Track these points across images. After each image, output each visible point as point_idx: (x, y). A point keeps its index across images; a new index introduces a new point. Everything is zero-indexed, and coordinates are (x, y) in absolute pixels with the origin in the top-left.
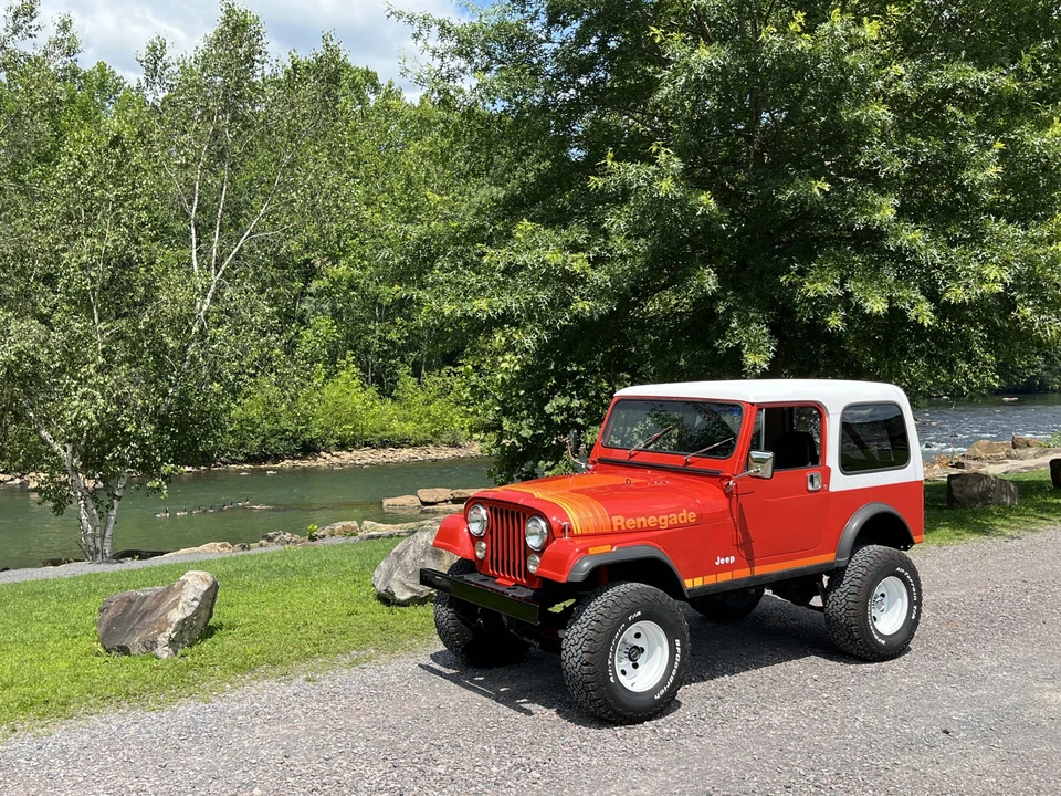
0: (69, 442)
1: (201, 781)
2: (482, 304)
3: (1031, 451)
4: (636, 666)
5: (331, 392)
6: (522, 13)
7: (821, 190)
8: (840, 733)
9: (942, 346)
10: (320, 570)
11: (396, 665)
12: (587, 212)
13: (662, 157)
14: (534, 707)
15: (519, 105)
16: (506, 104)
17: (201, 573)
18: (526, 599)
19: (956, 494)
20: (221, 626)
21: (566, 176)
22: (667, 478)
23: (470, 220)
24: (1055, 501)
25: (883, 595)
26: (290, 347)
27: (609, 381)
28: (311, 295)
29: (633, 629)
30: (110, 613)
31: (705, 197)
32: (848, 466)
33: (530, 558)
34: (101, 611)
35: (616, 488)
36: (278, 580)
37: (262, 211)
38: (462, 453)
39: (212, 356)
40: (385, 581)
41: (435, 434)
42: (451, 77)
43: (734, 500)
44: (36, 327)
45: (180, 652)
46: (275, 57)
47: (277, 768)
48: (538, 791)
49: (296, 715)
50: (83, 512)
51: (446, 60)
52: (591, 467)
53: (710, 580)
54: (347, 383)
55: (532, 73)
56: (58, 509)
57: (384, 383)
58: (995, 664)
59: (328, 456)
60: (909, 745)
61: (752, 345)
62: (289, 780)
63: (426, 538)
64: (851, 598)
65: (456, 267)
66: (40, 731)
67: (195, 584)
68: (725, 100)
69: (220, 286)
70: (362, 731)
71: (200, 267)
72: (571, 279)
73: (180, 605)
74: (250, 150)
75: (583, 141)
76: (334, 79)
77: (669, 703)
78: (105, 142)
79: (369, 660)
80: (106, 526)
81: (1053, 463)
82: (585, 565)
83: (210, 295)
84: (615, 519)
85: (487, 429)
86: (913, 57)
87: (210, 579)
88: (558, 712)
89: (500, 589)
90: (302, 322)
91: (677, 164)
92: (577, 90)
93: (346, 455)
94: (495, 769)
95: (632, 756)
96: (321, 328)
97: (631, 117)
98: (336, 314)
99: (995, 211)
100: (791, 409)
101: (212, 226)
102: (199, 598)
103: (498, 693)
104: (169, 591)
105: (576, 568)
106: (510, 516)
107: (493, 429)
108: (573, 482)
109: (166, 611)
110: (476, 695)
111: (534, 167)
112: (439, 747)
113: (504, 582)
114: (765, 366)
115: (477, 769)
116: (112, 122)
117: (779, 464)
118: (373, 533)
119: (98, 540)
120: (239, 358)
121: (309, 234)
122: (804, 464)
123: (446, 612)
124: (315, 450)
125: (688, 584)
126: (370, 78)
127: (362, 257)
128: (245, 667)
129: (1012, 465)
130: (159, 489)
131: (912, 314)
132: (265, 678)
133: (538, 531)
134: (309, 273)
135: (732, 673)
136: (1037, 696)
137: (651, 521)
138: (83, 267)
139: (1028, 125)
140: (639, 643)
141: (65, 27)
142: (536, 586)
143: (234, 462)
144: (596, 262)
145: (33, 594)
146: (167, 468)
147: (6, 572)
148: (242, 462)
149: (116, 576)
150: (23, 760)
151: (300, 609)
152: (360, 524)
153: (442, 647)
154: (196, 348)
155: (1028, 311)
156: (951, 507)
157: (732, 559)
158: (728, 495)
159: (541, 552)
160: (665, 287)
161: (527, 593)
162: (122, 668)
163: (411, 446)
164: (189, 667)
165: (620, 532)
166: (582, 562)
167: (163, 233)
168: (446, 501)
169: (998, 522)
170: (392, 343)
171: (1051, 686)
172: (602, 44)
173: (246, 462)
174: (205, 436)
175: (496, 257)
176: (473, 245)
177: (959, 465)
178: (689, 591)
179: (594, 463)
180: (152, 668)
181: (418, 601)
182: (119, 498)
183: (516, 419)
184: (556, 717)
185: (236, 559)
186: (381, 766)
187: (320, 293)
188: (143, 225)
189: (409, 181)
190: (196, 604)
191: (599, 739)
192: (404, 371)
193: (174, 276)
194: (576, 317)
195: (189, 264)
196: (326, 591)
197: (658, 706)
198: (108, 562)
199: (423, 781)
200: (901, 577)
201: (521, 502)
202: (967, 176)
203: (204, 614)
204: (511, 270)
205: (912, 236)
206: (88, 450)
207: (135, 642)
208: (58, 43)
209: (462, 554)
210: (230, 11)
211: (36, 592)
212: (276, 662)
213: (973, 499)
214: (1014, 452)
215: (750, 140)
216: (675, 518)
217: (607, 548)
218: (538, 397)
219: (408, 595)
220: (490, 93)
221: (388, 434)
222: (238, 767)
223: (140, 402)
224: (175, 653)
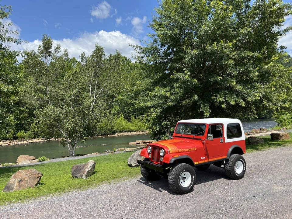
0: (66, 132)
1: (92, 207)
2: (149, 103)
3: (265, 131)
4: (184, 181)
5: (118, 121)
6: (156, 44)
7: (220, 79)
8: (230, 197)
9: (246, 110)
10: (117, 159)
11: (133, 180)
12: (170, 84)
13: (186, 72)
14: (162, 190)
15: (156, 63)
16: (153, 63)
17: (92, 161)
18: (160, 167)
19: (250, 141)
20: (96, 172)
21: (165, 77)
22: (190, 140)
23: (146, 87)
24: (272, 143)
25: (237, 165)
26: (110, 113)
27: (175, 118)
28: (114, 101)
29: (184, 173)
30: (74, 169)
31: (195, 80)
32: (229, 137)
33: (161, 158)
34: (72, 169)
35: (179, 142)
36: (108, 161)
37: (104, 85)
38: (144, 133)
39: (95, 115)
40: (130, 162)
41: (139, 129)
42: (142, 57)
43: (205, 145)
44: (60, 110)
45: (88, 177)
46: (106, 55)
47: (108, 204)
48: (164, 210)
49: (112, 192)
50: (69, 147)
51: (141, 54)
52: (173, 138)
53: (200, 162)
54: (121, 119)
55: (158, 56)
56: (64, 146)
57: (128, 119)
58: (263, 180)
59: (118, 134)
60: (246, 199)
61: (206, 111)
62: (111, 207)
63: (139, 152)
64: (231, 166)
65: (143, 96)
66: (59, 195)
67: (91, 163)
68: (198, 60)
69: (96, 100)
70: (126, 196)
71: (92, 96)
72: (167, 98)
73: (88, 168)
74: (102, 74)
75: (168, 70)
76: (118, 59)
77: (192, 190)
78: (74, 72)
79: (127, 179)
80: (73, 149)
81: (271, 134)
82: (173, 160)
83: (94, 102)
84: (179, 149)
85: (150, 128)
86: (238, 50)
87: (94, 162)
88: (168, 191)
89: (154, 165)
90: (112, 107)
91: (189, 73)
92: (167, 59)
93: (121, 134)
94: (154, 205)
95: (184, 202)
96: (116, 108)
97: (178, 64)
98: (119, 105)
99: (257, 81)
100: (215, 125)
101: (94, 89)
102: (92, 166)
103: (155, 187)
104: (85, 164)
105: (171, 160)
106: (156, 149)
107: (151, 128)
108: (169, 141)
109: (85, 169)
110: (150, 187)
111: (159, 75)
112: (142, 199)
113: (155, 163)
114: (209, 115)
115: (151, 205)
116: (75, 69)
117: (214, 137)
118: (127, 150)
119: (72, 152)
120: (100, 115)
121: (114, 89)
122: (219, 137)
123: (143, 169)
124: (115, 133)
125: (195, 163)
126: (125, 58)
127: (124, 94)
128: (101, 181)
129: (261, 134)
130: (84, 142)
131: (240, 104)
132: (105, 183)
133: (162, 152)
134: (113, 97)
135: (205, 182)
136: (273, 187)
137: (187, 150)
138: (69, 97)
139: (263, 64)
140: (185, 176)
141: (66, 51)
142: (162, 164)
143: (99, 135)
144: (172, 94)
145: (58, 165)
146: (85, 138)
147: (54, 159)
148: (100, 135)
149: (75, 161)
150: (55, 202)
151: (112, 168)
152: (124, 148)
153: (142, 176)
154: (91, 113)
155: (266, 102)
156: (249, 144)
157: (205, 158)
158: (203, 144)
159: (163, 157)
160: (186, 99)
161: (160, 166)
162: (76, 181)
163: (134, 132)
164: (90, 181)
165: (180, 152)
166: (172, 159)
167: (85, 90)
168: (141, 143)
169: (260, 147)
170: (130, 111)
171: (276, 185)
172: (172, 50)
173: (101, 135)
174: (93, 131)
175: (152, 94)
176: (147, 91)
177: (249, 134)
178: (196, 165)
179: (174, 137)
180: (82, 181)
181: (137, 166)
182: (76, 144)
183: (155, 126)
184: (167, 193)
185: (99, 157)
186: (130, 204)
187: (116, 101)
188: (81, 88)
189: (133, 79)
190: (91, 167)
191: (177, 198)
192: (132, 116)
193: (87, 99)
194: (168, 106)
195: (90, 96)
196: (118, 164)
197: (189, 190)
198: (74, 157)
199: (139, 208)
200: (241, 161)
201: (159, 146)
202: (251, 75)
203: (93, 169)
204: (155, 96)
205: (239, 87)
206: (70, 134)
207: (79, 175)
208: (64, 54)
209: (146, 157)
210: (97, 46)
211: (59, 164)
212: (108, 180)
213: (254, 142)
214: (261, 131)
215: (203, 68)
216: (192, 149)
217: (178, 156)
218: (160, 121)
219: (135, 165)
220: (150, 61)
221: (130, 129)
222: (100, 204)
223: (80, 124)
224: (87, 178)
